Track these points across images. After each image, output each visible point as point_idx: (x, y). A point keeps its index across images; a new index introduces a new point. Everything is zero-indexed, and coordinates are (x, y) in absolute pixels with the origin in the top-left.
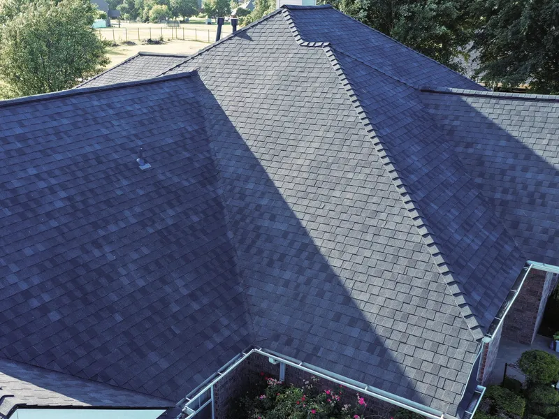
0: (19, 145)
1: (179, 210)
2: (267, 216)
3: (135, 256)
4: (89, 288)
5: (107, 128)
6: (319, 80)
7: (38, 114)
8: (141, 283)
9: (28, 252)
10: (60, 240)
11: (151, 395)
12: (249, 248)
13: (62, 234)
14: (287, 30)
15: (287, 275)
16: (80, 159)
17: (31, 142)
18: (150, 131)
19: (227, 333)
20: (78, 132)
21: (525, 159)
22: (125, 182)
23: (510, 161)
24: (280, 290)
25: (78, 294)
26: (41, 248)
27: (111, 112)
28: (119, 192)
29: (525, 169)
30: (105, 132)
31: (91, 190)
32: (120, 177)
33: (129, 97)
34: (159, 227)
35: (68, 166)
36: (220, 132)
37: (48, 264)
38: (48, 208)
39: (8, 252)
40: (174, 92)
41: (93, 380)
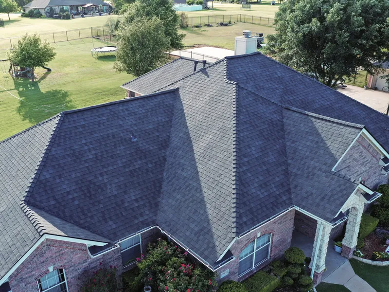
0: (81, 130)
1: (143, 161)
2: (181, 168)
3: (116, 181)
4: (93, 193)
5: (122, 121)
6: (225, 103)
7: (93, 115)
8: (115, 193)
9: (73, 176)
10: (87, 172)
11: (104, 237)
12: (170, 181)
13: (89, 169)
14: (222, 72)
15: (179, 197)
16: (105, 136)
17: (87, 128)
18: (143, 122)
19: (146, 217)
20: (109, 123)
21: (314, 154)
22: (122, 148)
23: (308, 154)
24: (174, 203)
25: (88, 195)
26: (78, 174)
27: (127, 112)
28: (118, 152)
29: (312, 159)
30: (121, 123)
31: (106, 151)
32: (121, 145)
33: (138, 104)
34: (131, 168)
35: (99, 139)
36: (178, 123)
37: (80, 182)
38: (86, 158)
39: (65, 175)
40: (163, 100)
41: (84, 228)
